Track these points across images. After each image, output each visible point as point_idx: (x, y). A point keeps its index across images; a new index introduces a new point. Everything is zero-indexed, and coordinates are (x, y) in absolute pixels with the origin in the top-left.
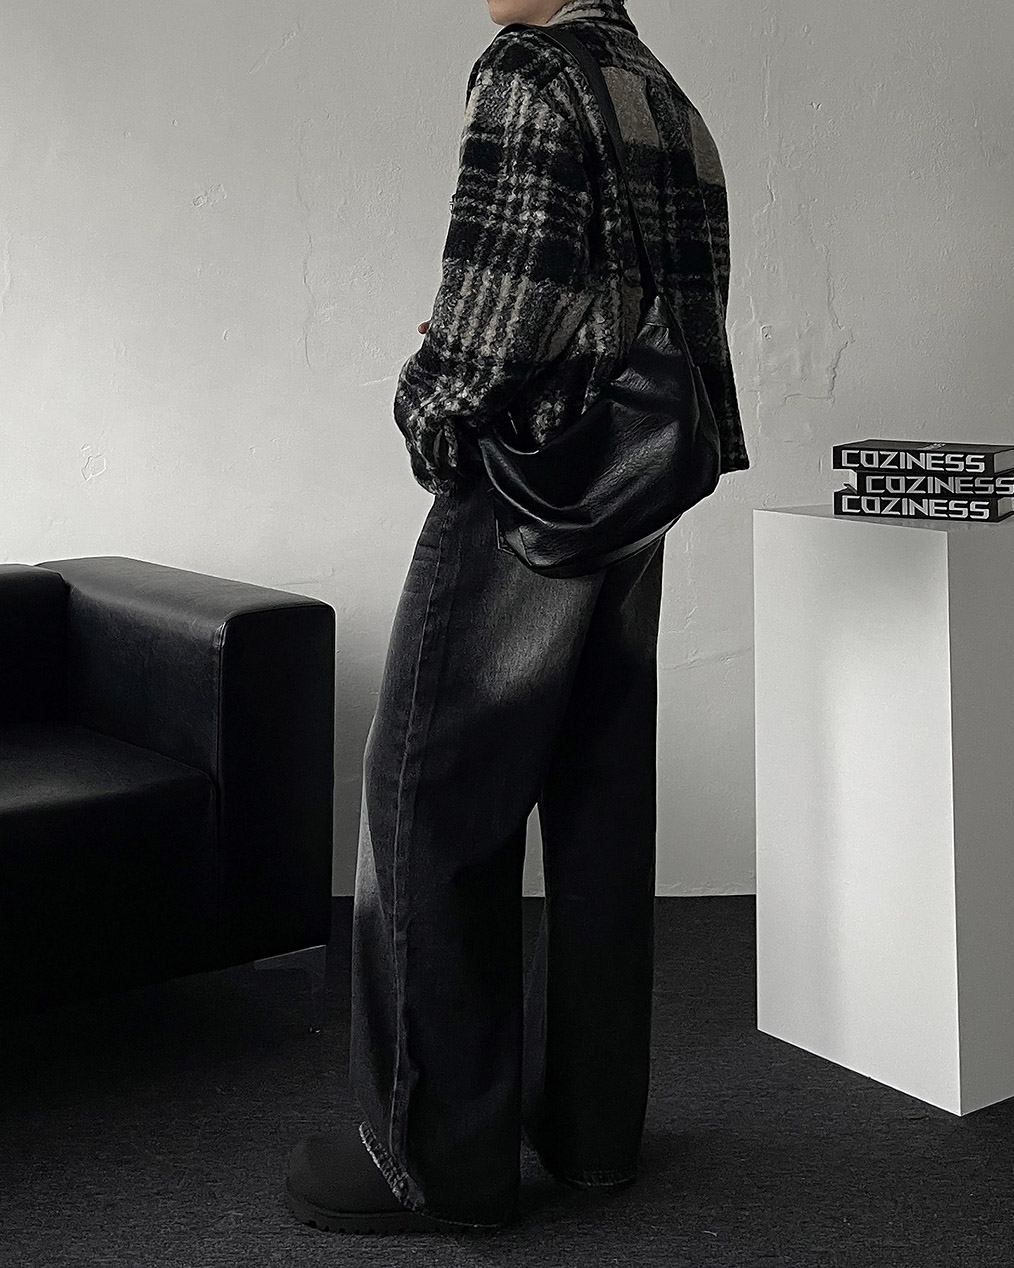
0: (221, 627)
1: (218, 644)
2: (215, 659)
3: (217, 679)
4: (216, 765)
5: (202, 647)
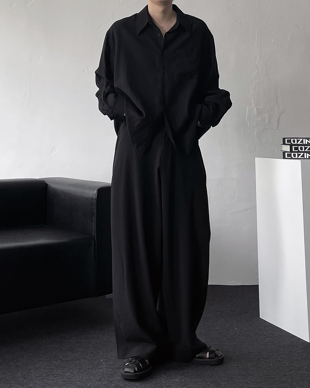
0: (95, 192)
1: (94, 197)
2: (94, 201)
3: (95, 207)
4: (94, 234)
5: (90, 198)
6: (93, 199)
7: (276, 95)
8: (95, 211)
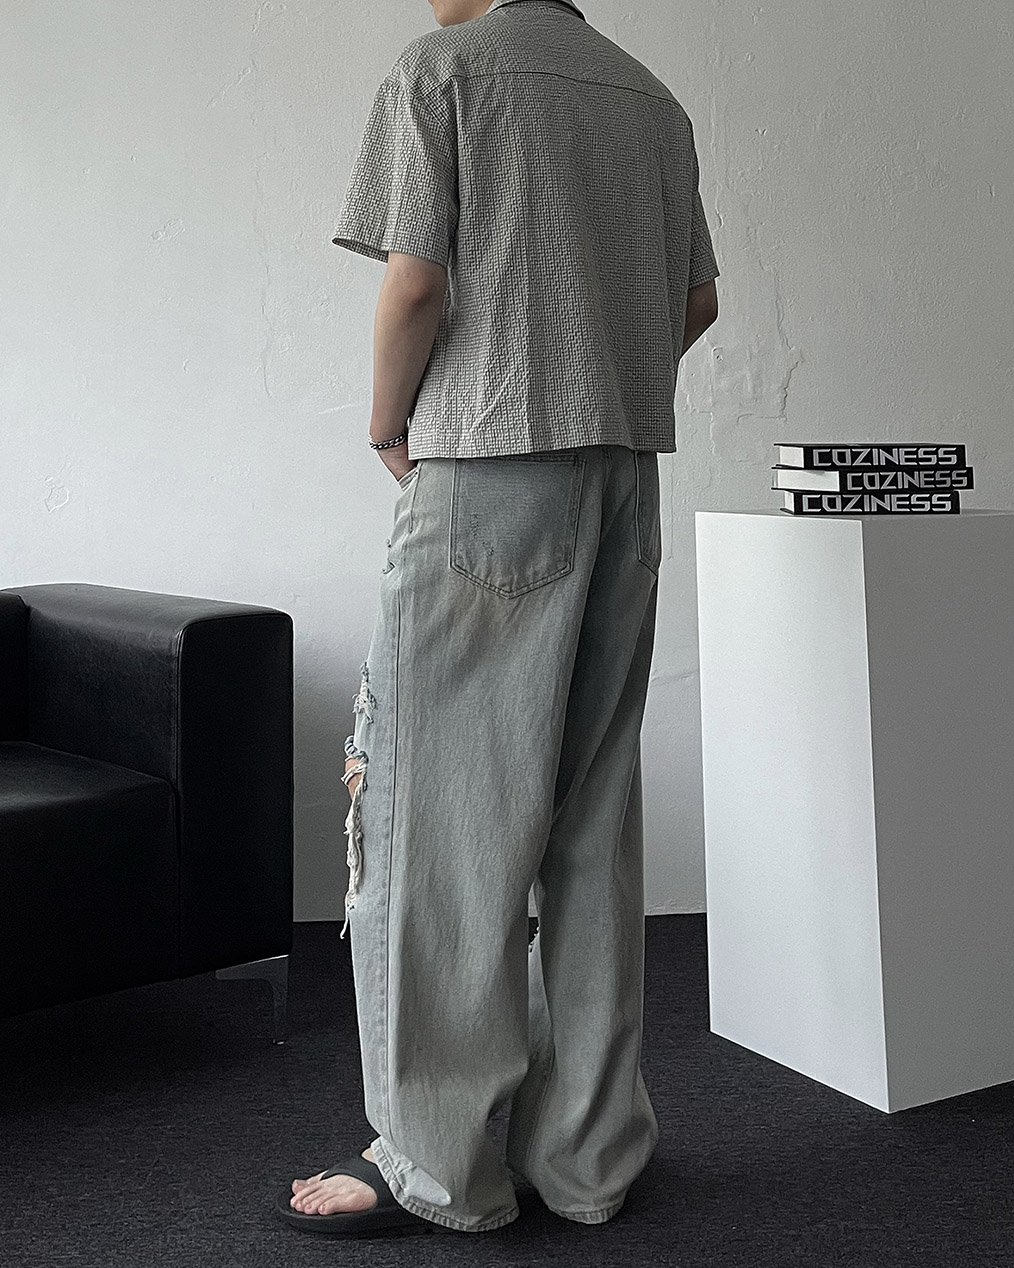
0: (176, 636)
1: (177, 650)
2: (174, 665)
3: (176, 686)
4: (175, 774)
5: (160, 654)
6: (170, 658)
7: (777, 307)
8: (177, 699)
